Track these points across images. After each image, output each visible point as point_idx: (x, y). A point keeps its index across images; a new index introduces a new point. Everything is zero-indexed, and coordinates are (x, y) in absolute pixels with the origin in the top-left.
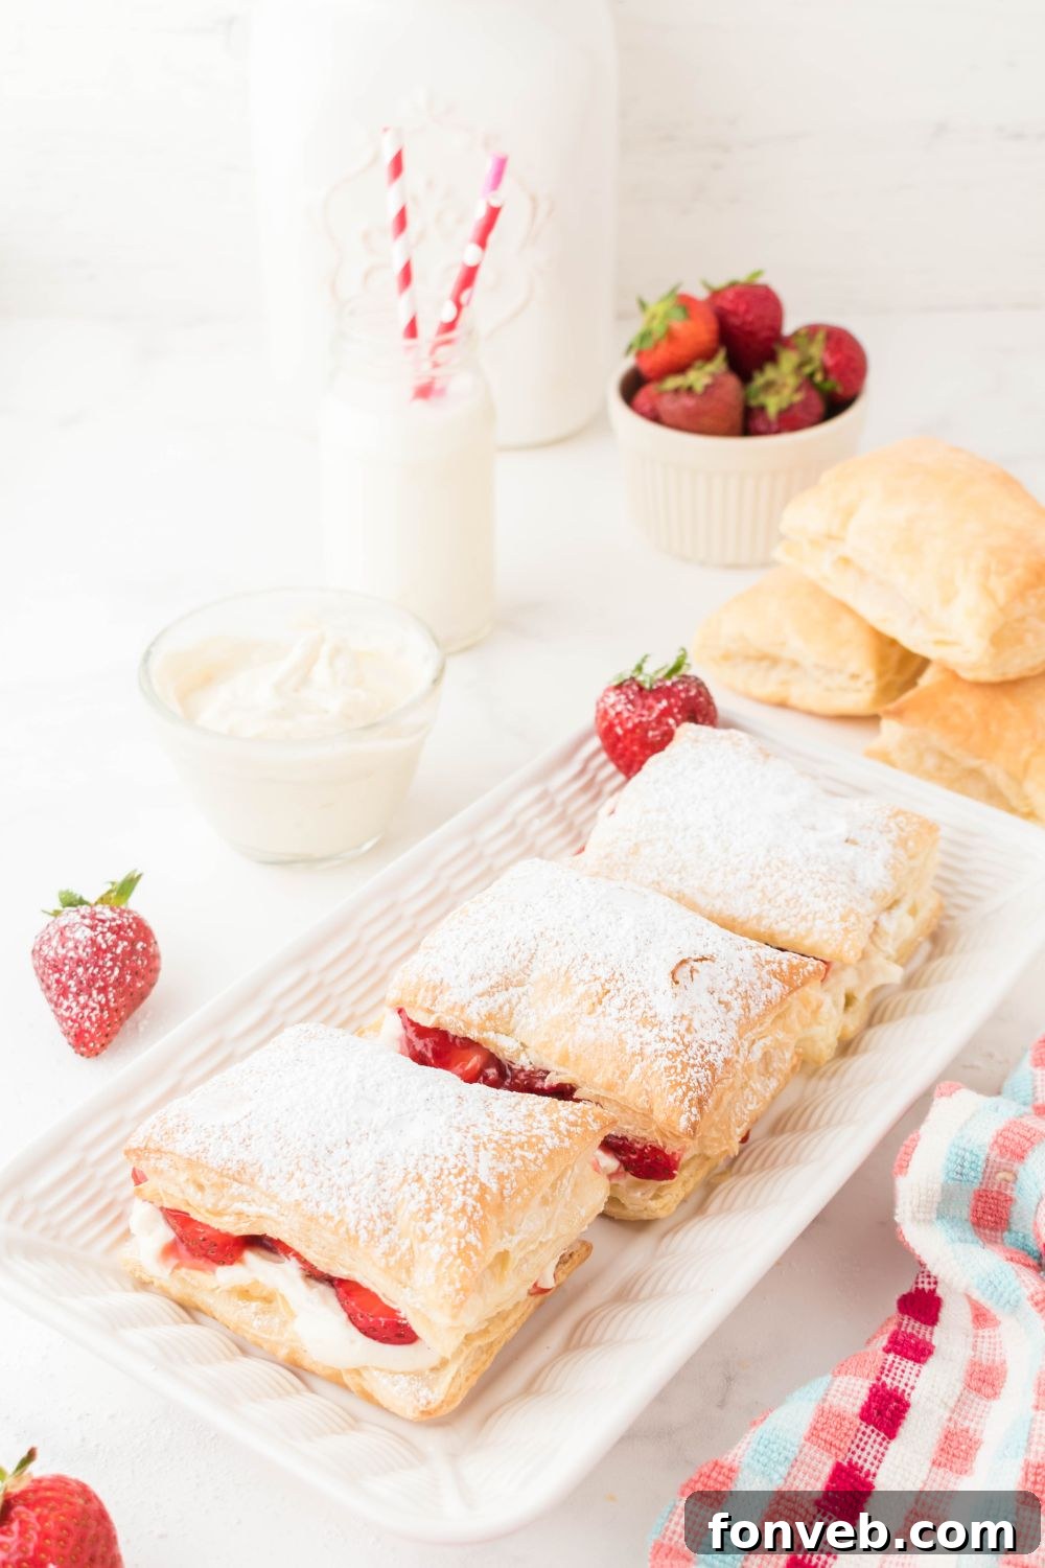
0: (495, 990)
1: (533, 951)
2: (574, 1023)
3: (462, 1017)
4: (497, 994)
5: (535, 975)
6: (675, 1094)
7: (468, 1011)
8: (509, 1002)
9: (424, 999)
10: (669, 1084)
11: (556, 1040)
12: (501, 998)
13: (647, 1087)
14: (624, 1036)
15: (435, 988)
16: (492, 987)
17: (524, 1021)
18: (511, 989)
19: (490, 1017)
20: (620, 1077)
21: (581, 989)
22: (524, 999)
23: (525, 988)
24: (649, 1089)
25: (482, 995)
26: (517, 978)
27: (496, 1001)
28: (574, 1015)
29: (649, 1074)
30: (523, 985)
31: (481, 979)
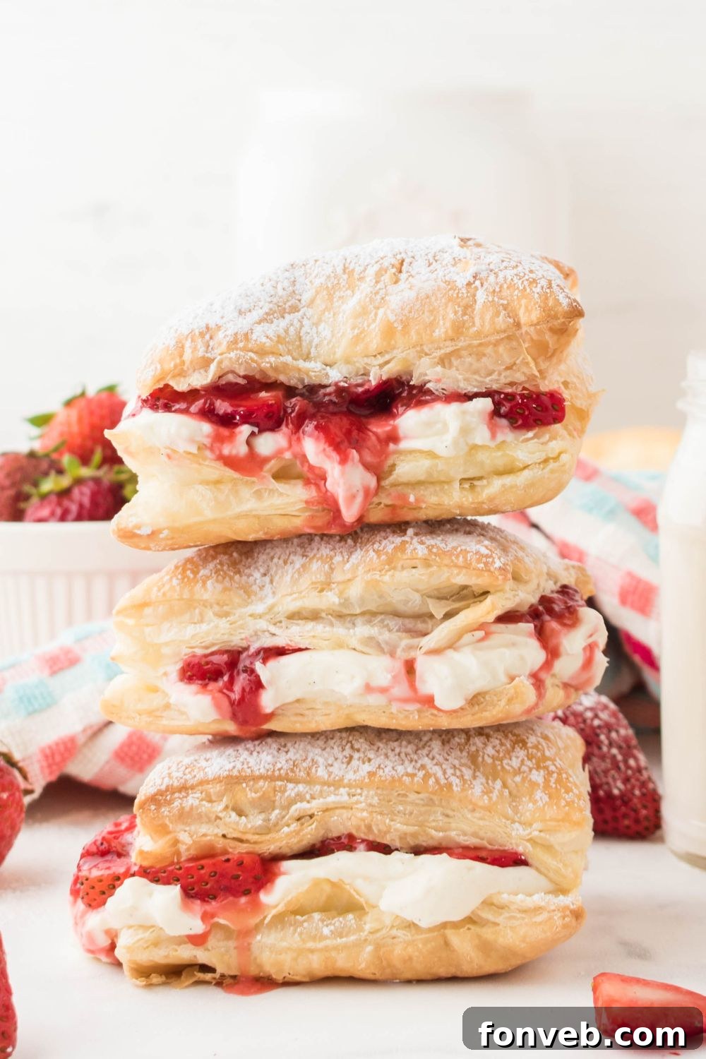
0: (272, 316)
1: (293, 279)
2: (383, 298)
3: (250, 346)
4: (275, 321)
5: (306, 297)
6: (539, 286)
7: (254, 337)
8: (292, 325)
9: (195, 349)
10: (526, 283)
11: (368, 326)
12: (283, 324)
13: (501, 302)
14: (447, 278)
15: (202, 335)
16: (267, 314)
17: (316, 341)
18: (286, 315)
19: (280, 340)
20: (464, 314)
21: (371, 271)
22: (305, 322)
23: (301, 313)
24: (505, 302)
25: (259, 322)
26: (289, 304)
27: (278, 326)
28: (377, 293)
29: (497, 289)
30: (298, 311)
31: (250, 311)
